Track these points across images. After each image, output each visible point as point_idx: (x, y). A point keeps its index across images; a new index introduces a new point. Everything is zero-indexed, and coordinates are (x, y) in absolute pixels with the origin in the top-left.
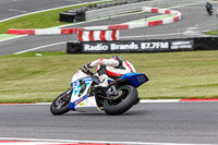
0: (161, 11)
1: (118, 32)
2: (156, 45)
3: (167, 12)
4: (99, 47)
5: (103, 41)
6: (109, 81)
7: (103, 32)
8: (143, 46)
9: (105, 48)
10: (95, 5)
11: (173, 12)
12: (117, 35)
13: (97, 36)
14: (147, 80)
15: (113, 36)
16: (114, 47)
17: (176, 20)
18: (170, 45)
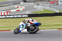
0: (20, 7)
1: (8, 13)
2: (18, 16)
3: (21, 7)
4: (3, 17)
5: (5, 15)
6: (30, 25)
7: (4, 13)
8: (15, 16)
9: (5, 17)
10: (2, 6)
11: (23, 7)
12: (8, 14)
13: (3, 14)
14: (41, 24)
15: (7, 14)
16: (7, 17)
17: (23, 9)
18: (22, 16)
